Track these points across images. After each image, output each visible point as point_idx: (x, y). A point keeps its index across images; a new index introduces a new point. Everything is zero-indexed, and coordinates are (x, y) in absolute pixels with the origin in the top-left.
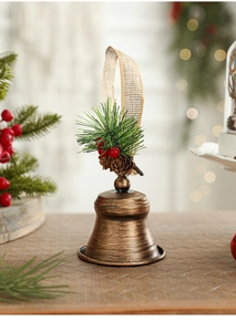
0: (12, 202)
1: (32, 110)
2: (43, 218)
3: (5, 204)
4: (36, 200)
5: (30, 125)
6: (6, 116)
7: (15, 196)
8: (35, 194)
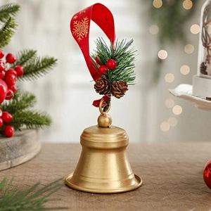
0: (14, 133)
1: (32, 53)
2: (40, 147)
3: (9, 135)
4: (34, 132)
5: (30, 66)
6: (10, 59)
7: (17, 128)
8: (34, 126)
